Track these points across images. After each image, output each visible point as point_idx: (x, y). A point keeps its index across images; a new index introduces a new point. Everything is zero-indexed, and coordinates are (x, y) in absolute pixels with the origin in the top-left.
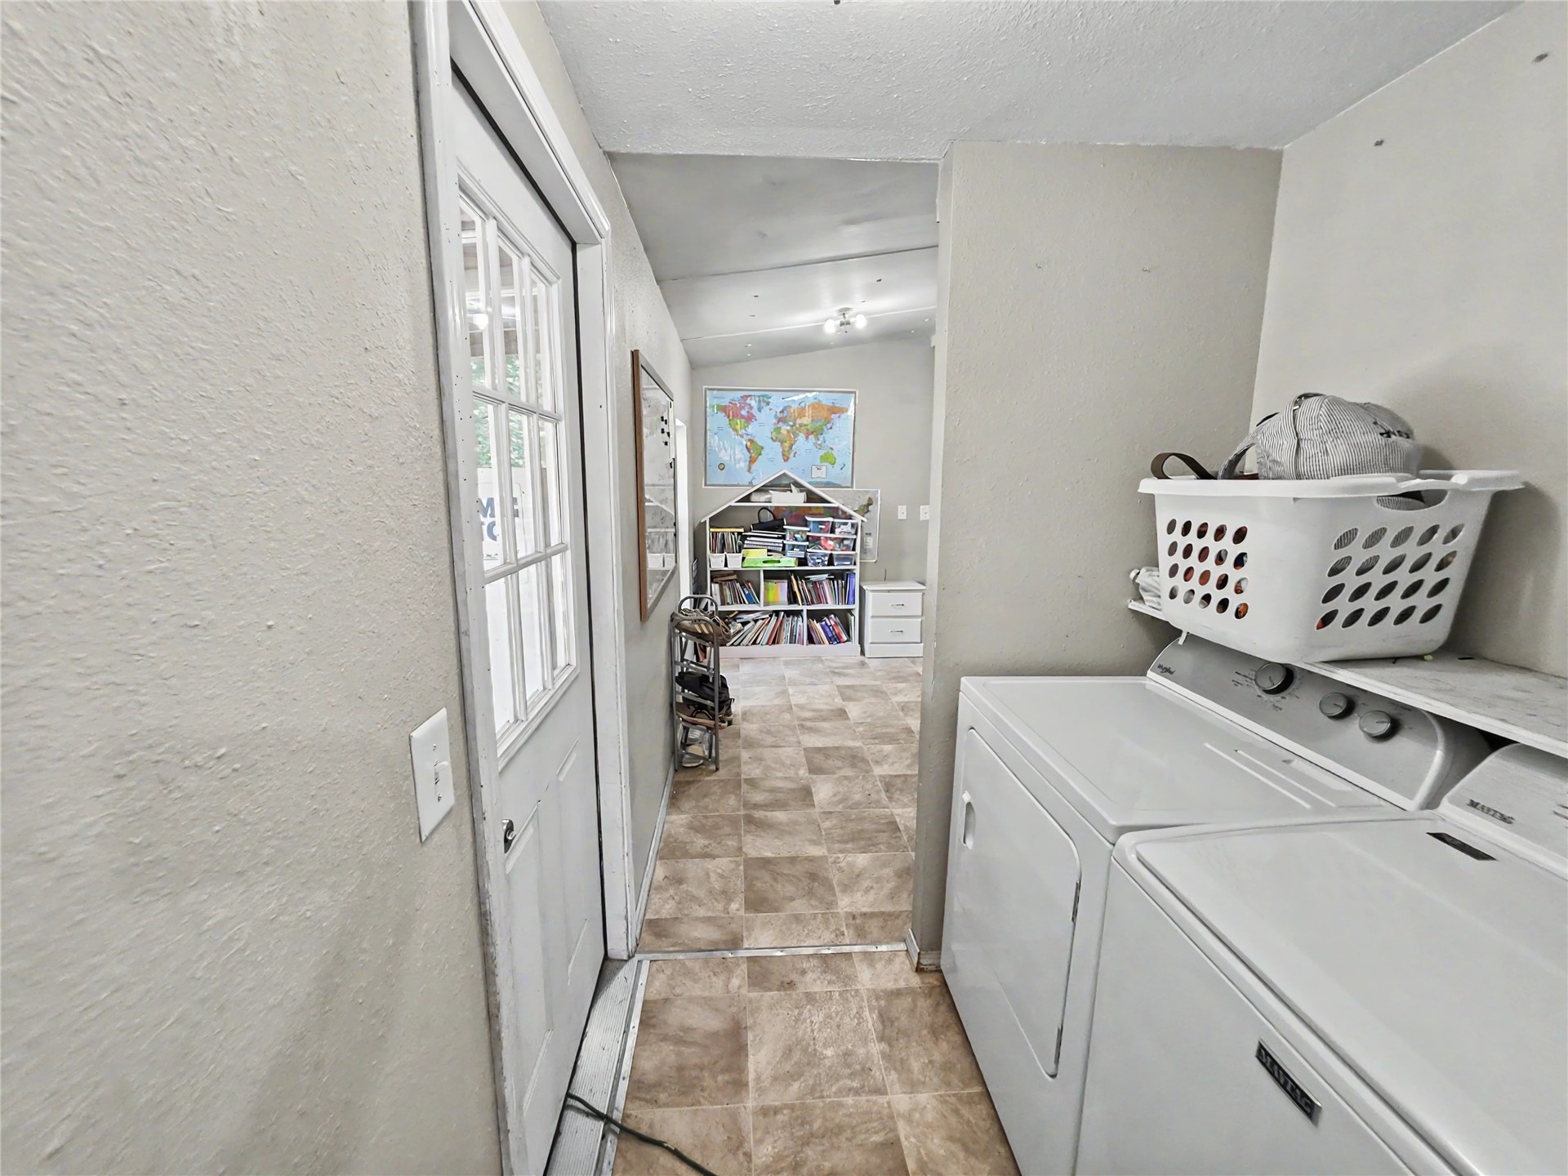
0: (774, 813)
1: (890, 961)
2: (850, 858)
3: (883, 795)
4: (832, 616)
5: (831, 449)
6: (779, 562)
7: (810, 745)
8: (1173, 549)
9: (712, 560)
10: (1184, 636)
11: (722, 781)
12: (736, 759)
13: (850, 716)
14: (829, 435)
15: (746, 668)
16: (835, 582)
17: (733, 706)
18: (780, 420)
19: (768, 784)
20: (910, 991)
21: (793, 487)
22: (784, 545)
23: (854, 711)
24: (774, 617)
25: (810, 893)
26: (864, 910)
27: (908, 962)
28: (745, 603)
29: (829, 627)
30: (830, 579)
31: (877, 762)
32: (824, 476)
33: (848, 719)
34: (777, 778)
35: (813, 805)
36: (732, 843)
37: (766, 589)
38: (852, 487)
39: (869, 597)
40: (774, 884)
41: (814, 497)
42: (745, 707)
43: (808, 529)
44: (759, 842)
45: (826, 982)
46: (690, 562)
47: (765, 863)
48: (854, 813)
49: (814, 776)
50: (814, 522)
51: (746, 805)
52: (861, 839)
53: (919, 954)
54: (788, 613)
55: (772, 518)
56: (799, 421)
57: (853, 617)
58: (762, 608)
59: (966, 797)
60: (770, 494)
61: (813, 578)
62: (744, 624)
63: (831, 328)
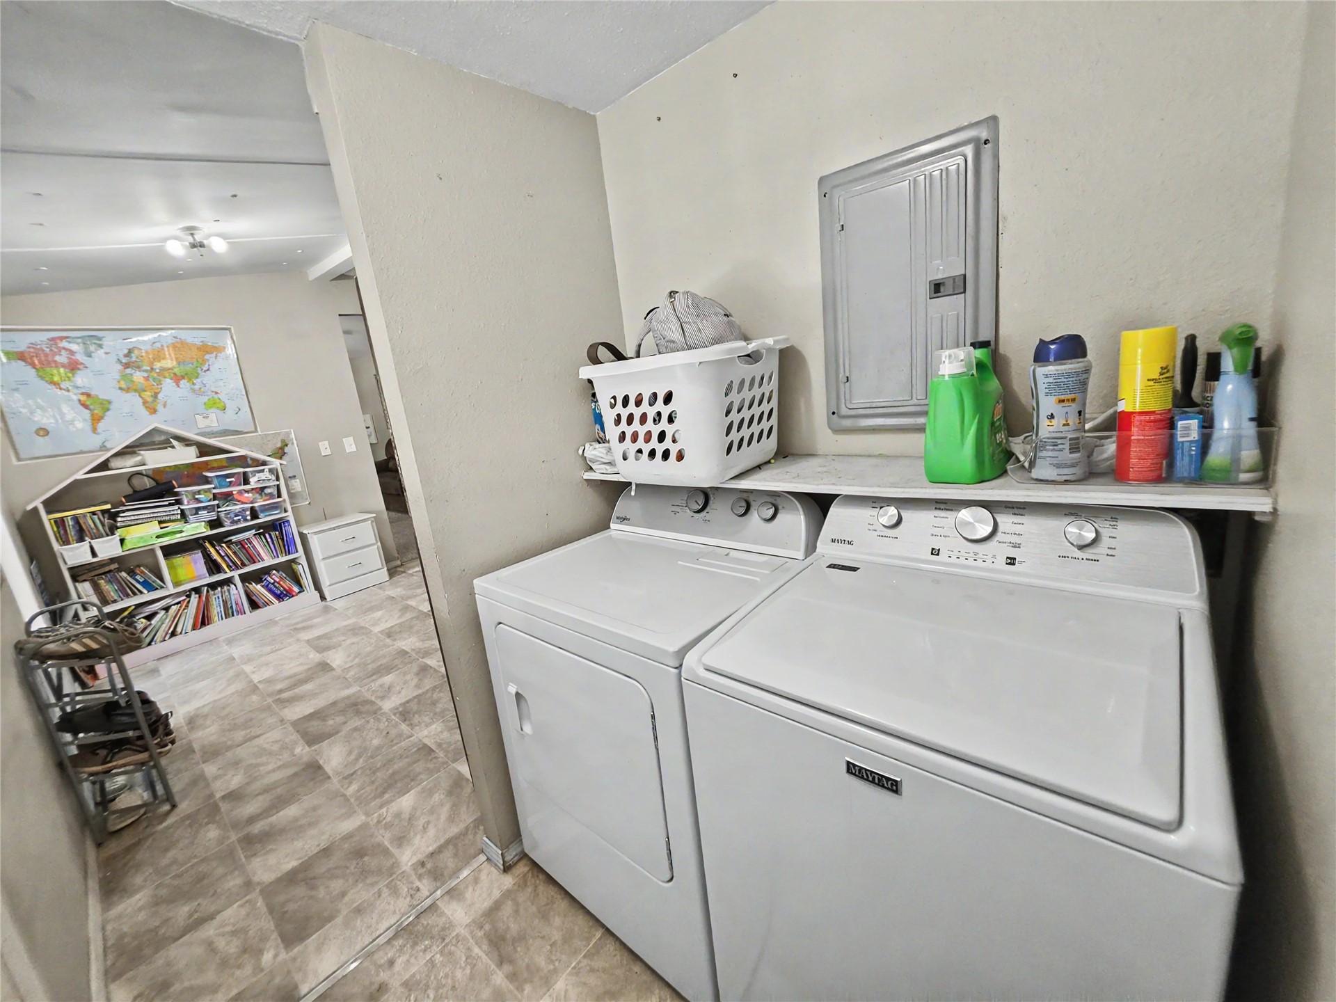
0: (281, 813)
1: (476, 881)
2: (394, 807)
3: (404, 727)
4: (274, 572)
5: (216, 393)
6: (181, 532)
7: (295, 717)
8: (618, 421)
9: (66, 555)
10: (634, 487)
11: (188, 817)
12: (199, 780)
13: (334, 666)
14: (207, 379)
15: (168, 668)
16: (267, 536)
17: (172, 721)
18: (127, 366)
19: (257, 786)
20: (507, 895)
21: (174, 442)
22: (182, 511)
23: (337, 659)
24: (194, 599)
25: (364, 874)
26: (431, 849)
27: (493, 869)
28: (141, 592)
29: (273, 584)
30: (259, 534)
31: (383, 698)
32: (216, 425)
33: (333, 669)
34: (269, 773)
35: (329, 777)
36: (234, 882)
37: (171, 568)
38: (256, 431)
39: (314, 542)
40: (313, 893)
41: (207, 449)
42: (189, 712)
43: (213, 486)
44: (272, 859)
45: (421, 954)
46: (24, 566)
47: (291, 878)
48: (379, 760)
49: (316, 747)
50: (217, 476)
51: (235, 826)
52: (397, 782)
53: (502, 854)
54: (213, 586)
55: (153, 484)
56: (157, 365)
57: (300, 566)
58: (172, 590)
59: (512, 689)
60: (139, 455)
61: (234, 538)
62: (150, 617)
63: (177, 249)
